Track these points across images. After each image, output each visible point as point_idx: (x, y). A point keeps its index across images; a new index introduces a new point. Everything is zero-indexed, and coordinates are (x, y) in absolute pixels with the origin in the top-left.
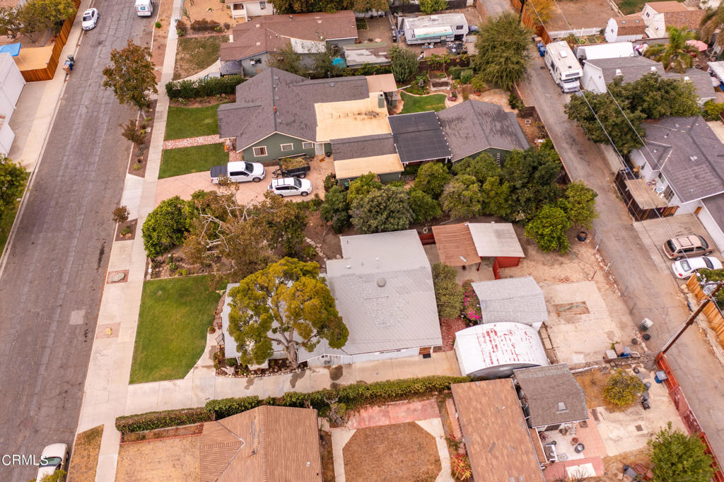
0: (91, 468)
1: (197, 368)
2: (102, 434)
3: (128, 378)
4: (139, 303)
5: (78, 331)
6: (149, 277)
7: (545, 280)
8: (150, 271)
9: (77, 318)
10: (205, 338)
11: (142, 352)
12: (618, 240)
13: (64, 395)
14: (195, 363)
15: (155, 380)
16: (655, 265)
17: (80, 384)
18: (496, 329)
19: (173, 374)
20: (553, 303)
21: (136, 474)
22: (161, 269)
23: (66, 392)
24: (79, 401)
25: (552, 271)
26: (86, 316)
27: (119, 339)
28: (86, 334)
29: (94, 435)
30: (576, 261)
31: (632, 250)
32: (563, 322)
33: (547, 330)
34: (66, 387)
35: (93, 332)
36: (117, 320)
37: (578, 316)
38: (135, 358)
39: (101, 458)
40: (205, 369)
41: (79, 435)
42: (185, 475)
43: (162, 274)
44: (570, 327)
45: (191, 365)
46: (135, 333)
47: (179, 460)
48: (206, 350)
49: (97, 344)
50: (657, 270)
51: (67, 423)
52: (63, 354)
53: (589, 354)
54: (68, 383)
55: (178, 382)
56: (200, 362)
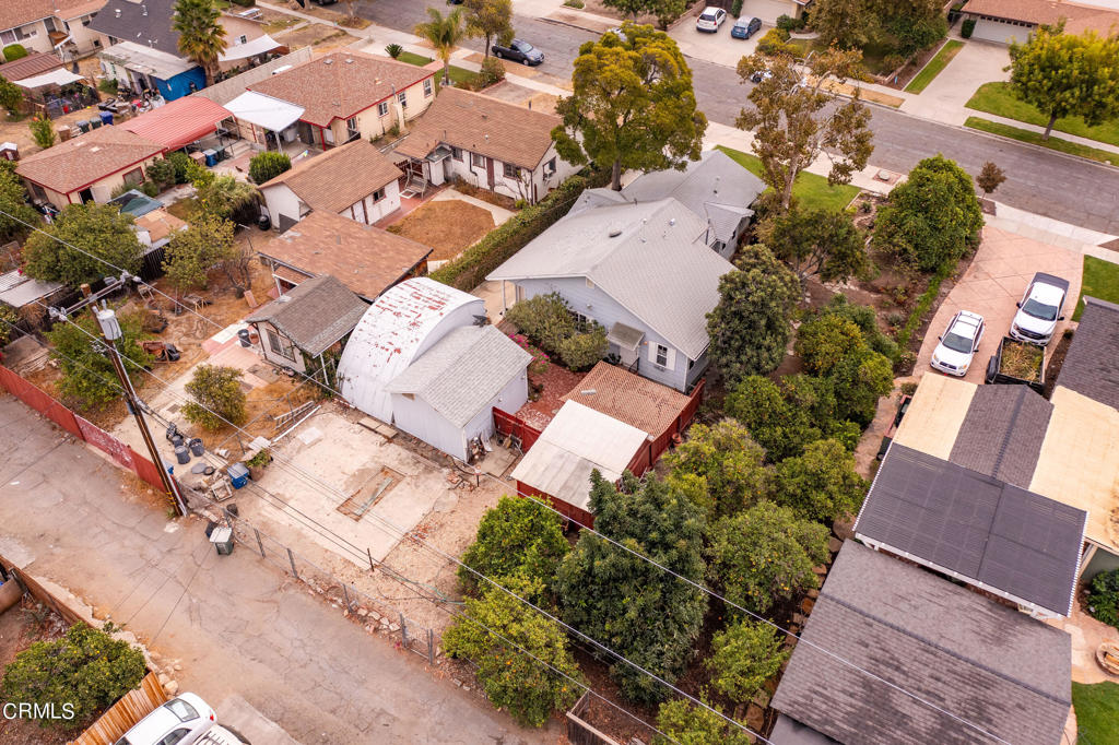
12: (379, 715)
16: (260, 707)
18: (437, 312)
20: (408, 479)
25: (455, 537)
30: (430, 587)
31: (333, 712)
32: (371, 465)
33: (385, 436)
37: (352, 491)
44: (354, 466)
50: (250, 700)
53: (298, 452)
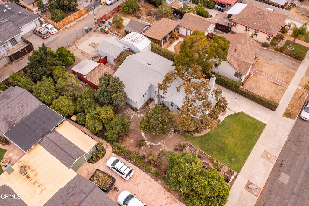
0: (291, 104)
1: (234, 112)
2: (284, 113)
3: (266, 127)
4: (247, 161)
5: (286, 169)
6: (235, 174)
7: (87, 57)
8: (233, 177)
9: (284, 178)
10: (224, 121)
11: (255, 134)
13: (298, 140)
14: (234, 114)
15: (255, 119)
17: (290, 141)
19: (245, 116)
21: (274, 93)
22: (226, 174)
23: (297, 141)
24: (292, 133)
26: (279, 176)
27: (264, 148)
28: (281, 165)
29: (288, 115)
34: (297, 143)
35: (276, 163)
36: (262, 160)
38: (260, 134)
39: (287, 106)
40: (231, 109)
41: (294, 119)
42: (256, 83)
43: (226, 170)
45: (236, 115)
46: (255, 146)
47: (257, 88)
48: (226, 116)
49: (277, 154)
51: (299, 127)
52: (296, 161)
53: (109, 37)
54: (296, 145)
55: (244, 112)
56: (232, 113)
